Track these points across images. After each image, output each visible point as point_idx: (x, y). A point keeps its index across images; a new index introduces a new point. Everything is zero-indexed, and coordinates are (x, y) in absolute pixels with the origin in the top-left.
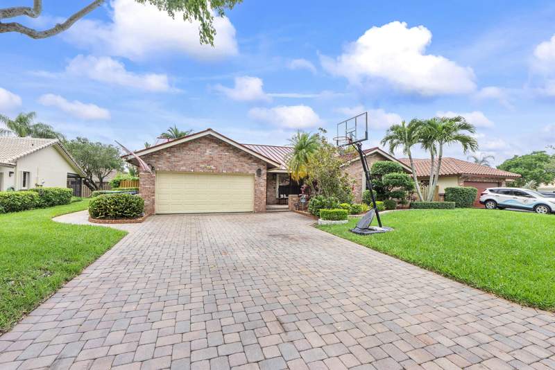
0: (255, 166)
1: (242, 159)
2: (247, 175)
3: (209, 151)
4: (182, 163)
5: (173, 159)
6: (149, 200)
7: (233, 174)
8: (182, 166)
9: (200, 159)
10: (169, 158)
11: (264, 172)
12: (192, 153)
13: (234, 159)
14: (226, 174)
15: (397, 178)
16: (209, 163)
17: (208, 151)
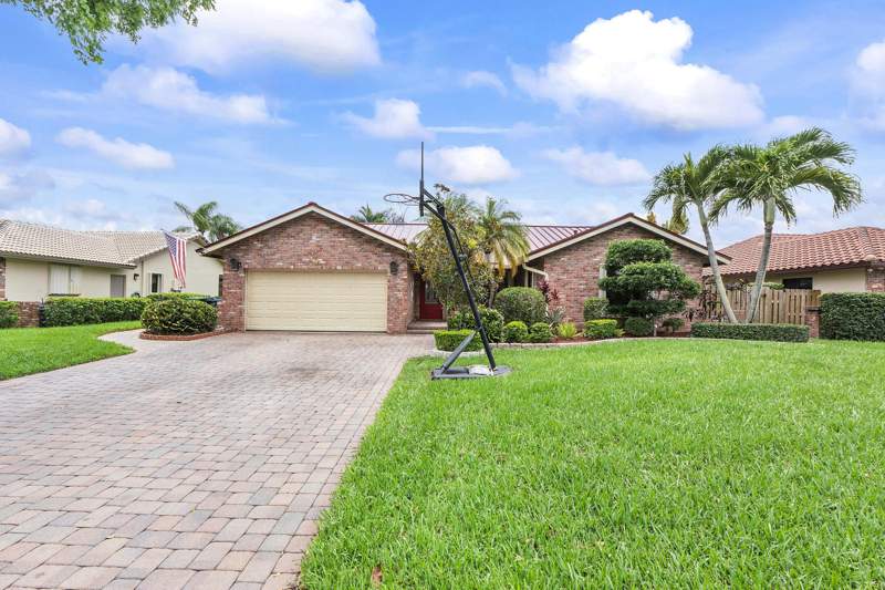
0: (388, 257)
1: (366, 247)
2: (374, 272)
3: (316, 237)
4: (277, 256)
5: (266, 251)
6: (234, 311)
7: (351, 271)
8: (278, 260)
9: (303, 250)
10: (261, 249)
11: (403, 266)
12: (293, 240)
13: (354, 248)
14: (343, 272)
15: (642, 273)
16: (315, 254)
17: (314, 238)
